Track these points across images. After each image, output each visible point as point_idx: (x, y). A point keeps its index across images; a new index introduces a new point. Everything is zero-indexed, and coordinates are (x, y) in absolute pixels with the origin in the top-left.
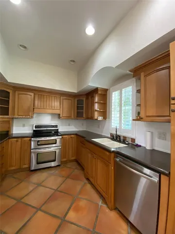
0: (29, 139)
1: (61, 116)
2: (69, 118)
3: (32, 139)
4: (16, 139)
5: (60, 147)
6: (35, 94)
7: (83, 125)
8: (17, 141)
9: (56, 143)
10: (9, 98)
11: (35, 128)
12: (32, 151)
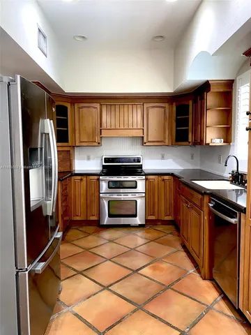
0: (96, 177)
1: (145, 140)
2: (160, 143)
3: (101, 177)
4: (79, 177)
5: (144, 195)
6: (101, 105)
7: (192, 157)
8: (81, 180)
9: (136, 187)
10: (67, 116)
11: (105, 162)
12: (101, 195)
